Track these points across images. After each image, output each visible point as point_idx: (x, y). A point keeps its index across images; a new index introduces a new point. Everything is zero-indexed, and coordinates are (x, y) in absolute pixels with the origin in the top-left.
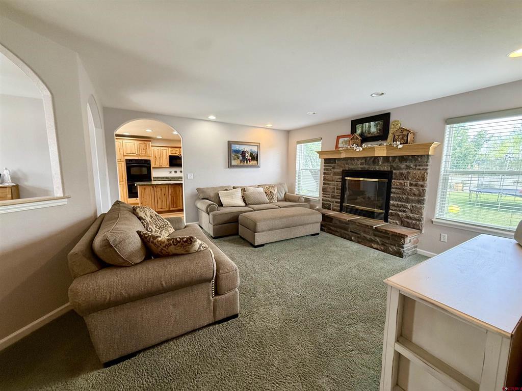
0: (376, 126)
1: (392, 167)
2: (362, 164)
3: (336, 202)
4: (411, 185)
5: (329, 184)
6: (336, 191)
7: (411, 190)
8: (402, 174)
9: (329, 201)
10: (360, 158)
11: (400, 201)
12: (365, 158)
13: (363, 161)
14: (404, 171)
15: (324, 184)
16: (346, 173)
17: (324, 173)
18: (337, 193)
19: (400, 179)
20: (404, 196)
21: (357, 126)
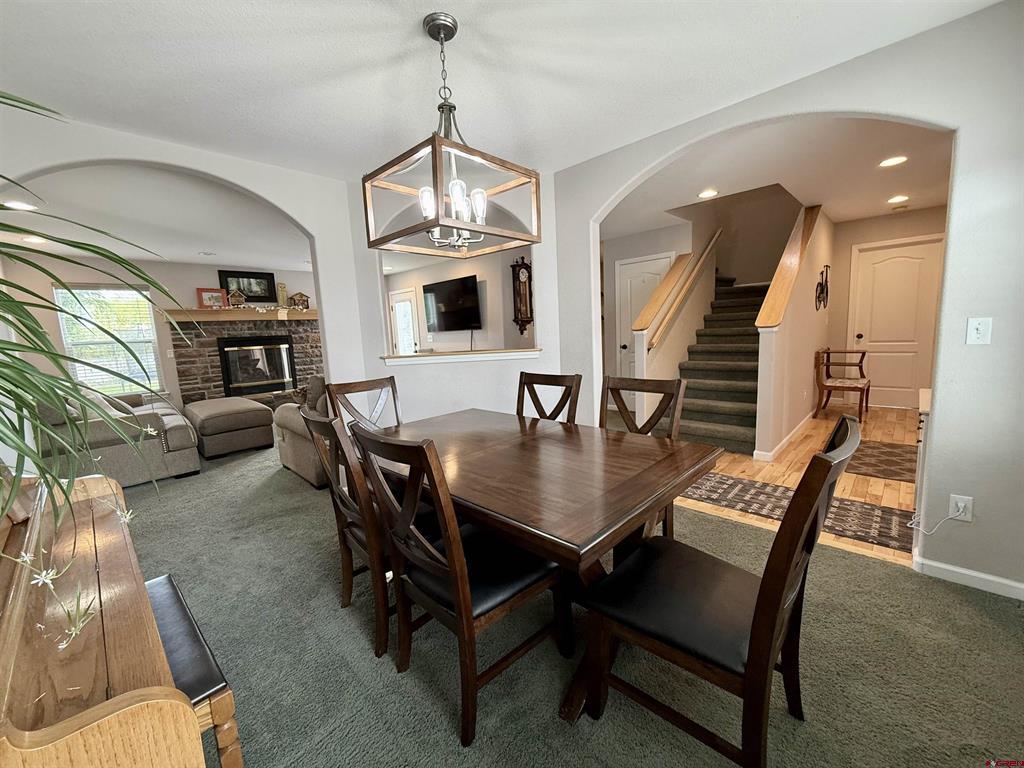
0: (258, 284)
1: (289, 331)
2: (249, 329)
3: (215, 387)
4: (312, 347)
5: (193, 362)
6: (210, 370)
7: (313, 352)
8: (302, 338)
9: (200, 389)
10: (244, 321)
11: (305, 364)
12: (255, 322)
13: (251, 325)
14: (303, 335)
15: (178, 364)
16: (223, 343)
17: (175, 346)
18: (217, 373)
19: (300, 343)
20: (308, 359)
21: (229, 279)
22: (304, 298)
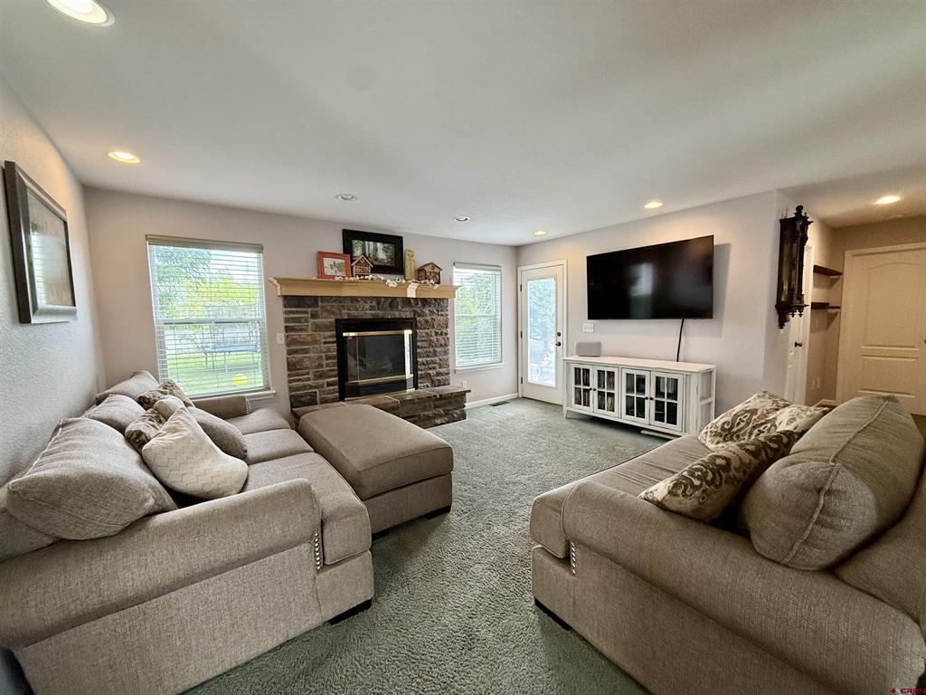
0: (385, 250)
1: (415, 312)
2: (372, 308)
3: (329, 384)
4: (436, 333)
5: (306, 351)
6: (325, 362)
7: (438, 340)
8: (427, 321)
9: (311, 387)
10: (368, 298)
11: (428, 356)
12: (378, 299)
13: (374, 303)
14: (428, 318)
15: (289, 353)
16: (343, 325)
17: (287, 329)
18: (331, 365)
19: (425, 328)
20: (431, 350)
21: (355, 242)
22: (437, 270)
